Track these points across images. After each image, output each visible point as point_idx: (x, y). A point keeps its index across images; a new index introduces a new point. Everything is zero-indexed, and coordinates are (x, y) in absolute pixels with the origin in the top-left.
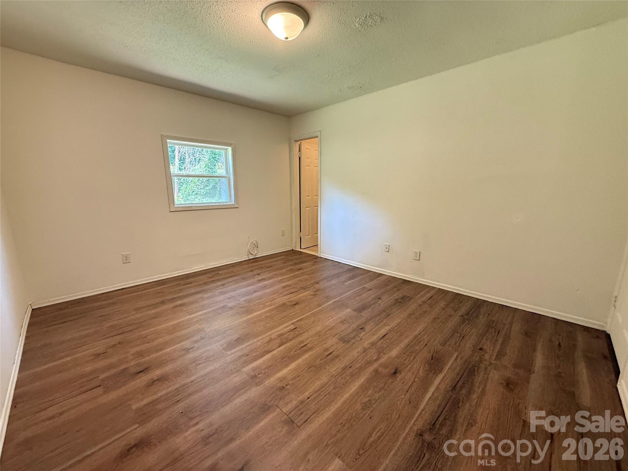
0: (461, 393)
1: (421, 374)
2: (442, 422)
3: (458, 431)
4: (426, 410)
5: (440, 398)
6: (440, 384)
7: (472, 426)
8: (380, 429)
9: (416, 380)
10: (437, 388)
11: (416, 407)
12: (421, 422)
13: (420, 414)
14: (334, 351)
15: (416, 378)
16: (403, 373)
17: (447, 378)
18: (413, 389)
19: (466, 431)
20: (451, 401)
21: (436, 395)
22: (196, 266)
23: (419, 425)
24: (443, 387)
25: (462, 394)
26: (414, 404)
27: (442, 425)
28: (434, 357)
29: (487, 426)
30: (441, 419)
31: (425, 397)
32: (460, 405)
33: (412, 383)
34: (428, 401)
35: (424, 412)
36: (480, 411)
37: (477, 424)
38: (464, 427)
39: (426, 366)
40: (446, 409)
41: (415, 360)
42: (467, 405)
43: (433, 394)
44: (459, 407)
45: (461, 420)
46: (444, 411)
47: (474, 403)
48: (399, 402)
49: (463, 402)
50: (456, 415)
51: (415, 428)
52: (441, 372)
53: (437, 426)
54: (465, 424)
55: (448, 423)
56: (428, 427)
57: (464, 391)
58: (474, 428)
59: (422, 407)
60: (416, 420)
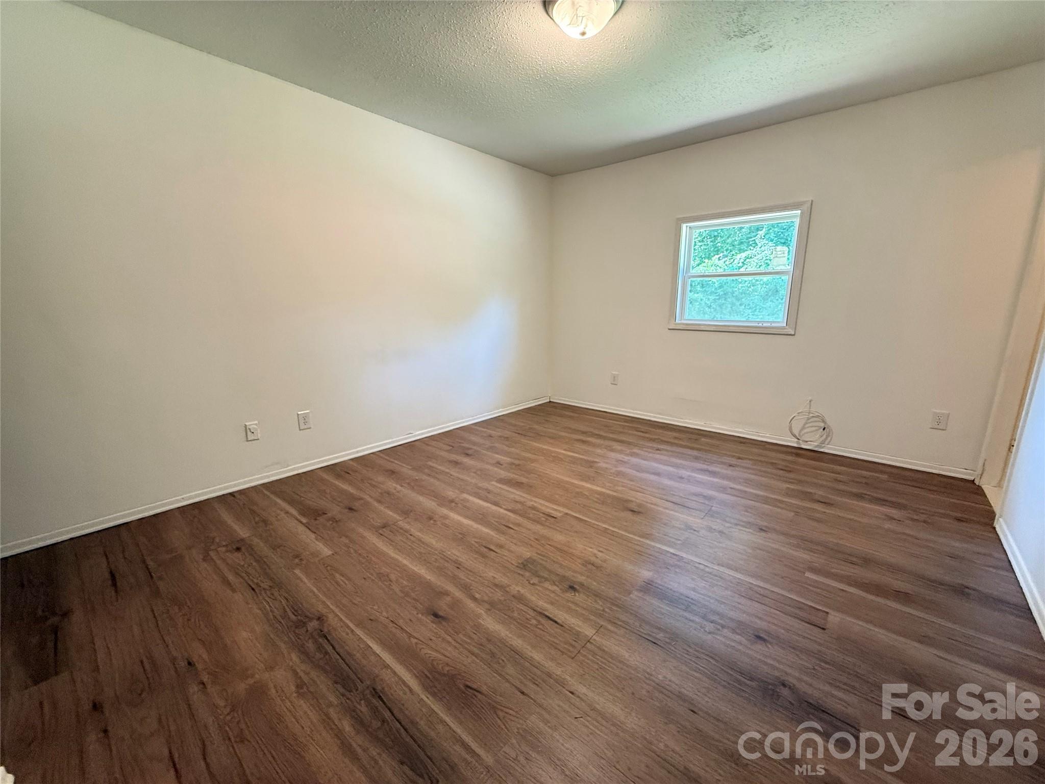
0: (363, 702)
1: (423, 651)
2: (323, 647)
3: (301, 662)
4: (350, 635)
5: (364, 662)
6: (395, 673)
7: (297, 687)
8: (346, 584)
9: (412, 639)
10: (387, 667)
11: (360, 624)
12: (336, 624)
13: (348, 627)
14: (496, 552)
15: (416, 640)
16: (434, 626)
17: (405, 694)
18: (394, 630)
19: (295, 673)
20: (353, 676)
21: (372, 658)
22: (690, 420)
23: (332, 621)
24: (386, 675)
25: (360, 704)
26: (369, 623)
27: (320, 648)
28: (476, 693)
29: (285, 709)
30: (329, 649)
31: (374, 642)
32: (339, 687)
33: (406, 632)
34: (364, 642)
35: (349, 631)
36: (314, 716)
37: (295, 695)
38: (302, 674)
39: (447, 668)
40: (341, 661)
41: (466, 652)
42: (332, 698)
43: (375, 653)
44: (336, 683)
45: (314, 674)
46: (338, 657)
47: (332, 712)
48: (376, 607)
49: (343, 695)
50: (325, 671)
51: (331, 616)
52: (426, 688)
53: (320, 640)
54: (305, 678)
55: (318, 655)
56: (326, 630)
57: (363, 708)
58: (293, 688)
59: (359, 632)
60: (341, 620)
